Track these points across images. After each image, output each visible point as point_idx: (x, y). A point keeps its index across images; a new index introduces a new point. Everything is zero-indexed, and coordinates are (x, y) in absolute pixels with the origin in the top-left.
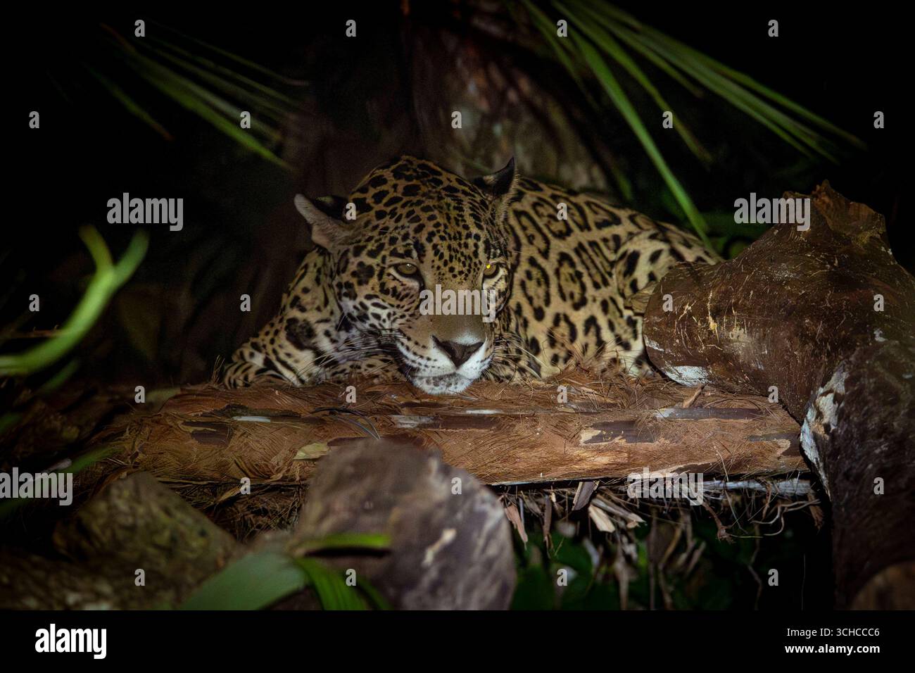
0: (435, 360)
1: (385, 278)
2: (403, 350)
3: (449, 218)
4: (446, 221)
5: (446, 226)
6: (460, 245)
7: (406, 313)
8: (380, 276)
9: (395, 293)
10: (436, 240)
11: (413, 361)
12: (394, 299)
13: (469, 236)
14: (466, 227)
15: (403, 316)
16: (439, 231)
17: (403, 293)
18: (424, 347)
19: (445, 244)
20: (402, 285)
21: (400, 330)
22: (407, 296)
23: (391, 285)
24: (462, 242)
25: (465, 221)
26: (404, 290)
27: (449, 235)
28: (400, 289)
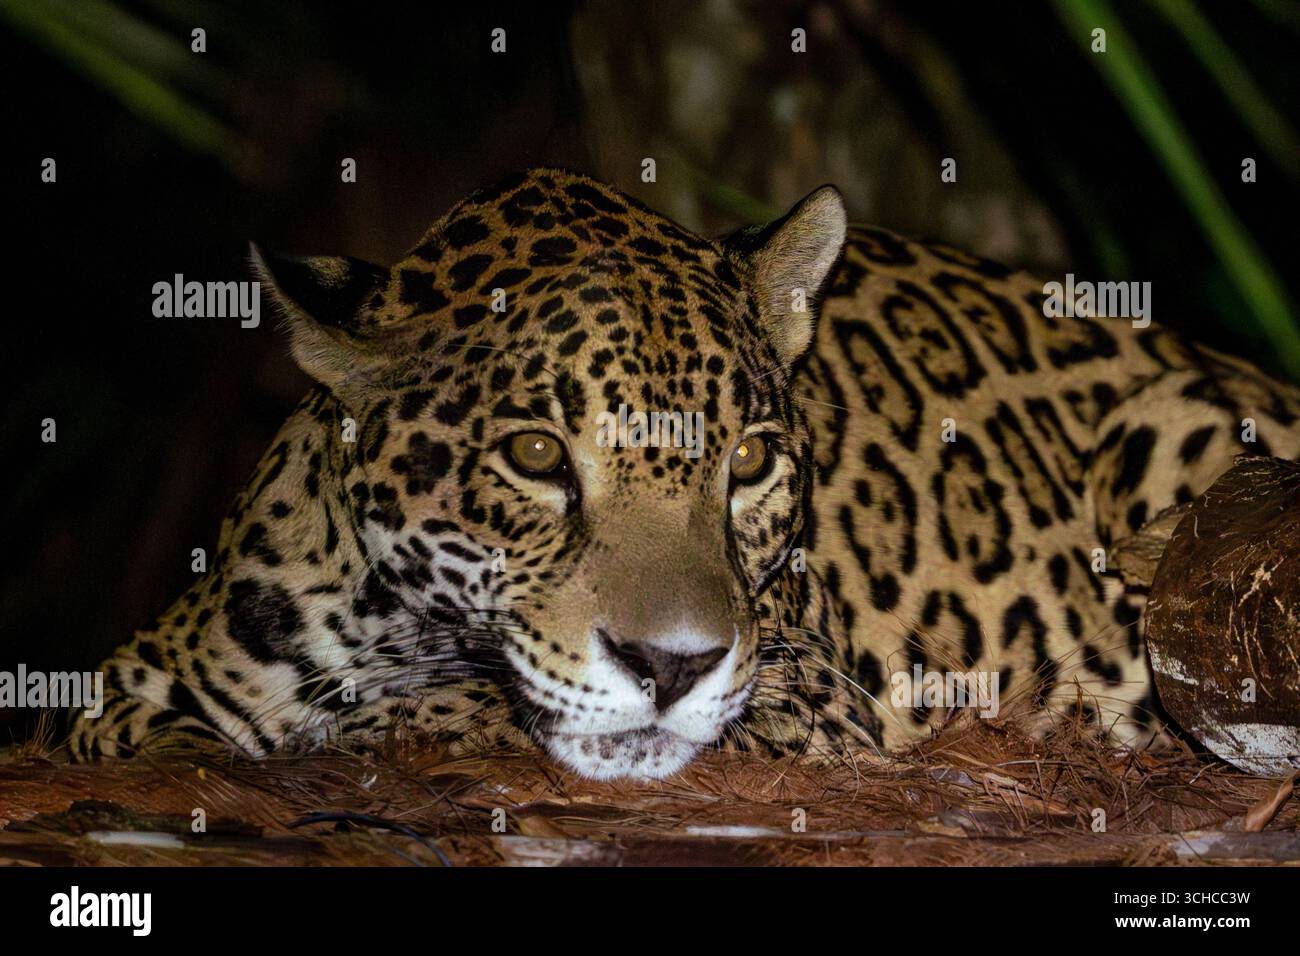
0: (604, 692)
1: (477, 477)
2: (521, 664)
3: (647, 318)
4: (640, 325)
5: (639, 339)
6: (672, 386)
7: (530, 571)
8: (465, 474)
9: (500, 521)
10: (614, 371)
11: (548, 694)
12: (497, 534)
13: (694, 363)
14: (689, 342)
15: (522, 579)
16: (621, 351)
17: (522, 521)
18: (574, 657)
19: (637, 382)
20: (521, 499)
21: (514, 615)
22: (530, 527)
23: (490, 496)
24: (678, 378)
25: (689, 326)
26: (525, 511)
27: (647, 361)
28: (513, 509)
